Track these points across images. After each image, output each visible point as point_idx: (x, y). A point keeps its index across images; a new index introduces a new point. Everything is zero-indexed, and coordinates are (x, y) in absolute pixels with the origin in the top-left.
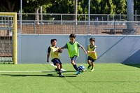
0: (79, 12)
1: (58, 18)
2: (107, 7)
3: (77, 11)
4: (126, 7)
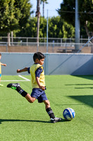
0: (41, 37)
1: (25, 41)
2: (61, 33)
3: (39, 35)
4: (74, 33)
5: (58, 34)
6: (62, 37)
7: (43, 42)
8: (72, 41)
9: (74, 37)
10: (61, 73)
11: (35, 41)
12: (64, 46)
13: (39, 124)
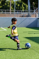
0: (12, 9)
1: (4, 11)
2: (21, 8)
3: (11, 9)
4: (28, 8)
5: (20, 8)
6: (22, 10)
7: (13, 12)
8: (26, 11)
9: (27, 10)
10: (21, 27)
11: (9, 11)
12: (22, 14)
13: (11, 50)
